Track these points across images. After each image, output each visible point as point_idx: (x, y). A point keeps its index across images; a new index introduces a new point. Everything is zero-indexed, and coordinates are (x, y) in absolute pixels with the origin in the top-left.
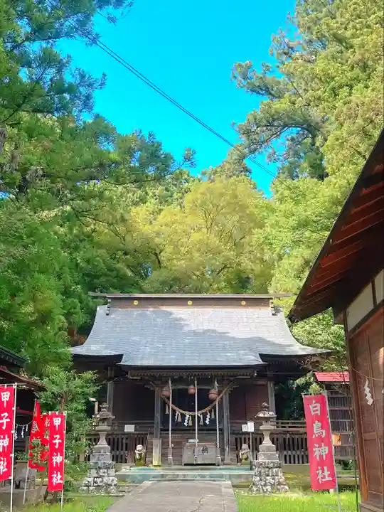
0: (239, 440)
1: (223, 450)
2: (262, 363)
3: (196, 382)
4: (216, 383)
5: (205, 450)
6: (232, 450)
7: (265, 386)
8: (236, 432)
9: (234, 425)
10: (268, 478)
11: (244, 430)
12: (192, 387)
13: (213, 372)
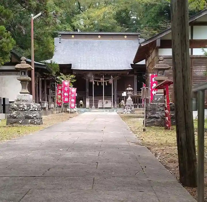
0: (120, 99)
1: (114, 103)
2: (131, 68)
3: (103, 76)
4: (112, 77)
5: (107, 103)
6: (117, 103)
7: (133, 77)
8: (119, 96)
9: (119, 93)
10: (129, 109)
11: (123, 95)
12: (102, 78)
13: (110, 72)
